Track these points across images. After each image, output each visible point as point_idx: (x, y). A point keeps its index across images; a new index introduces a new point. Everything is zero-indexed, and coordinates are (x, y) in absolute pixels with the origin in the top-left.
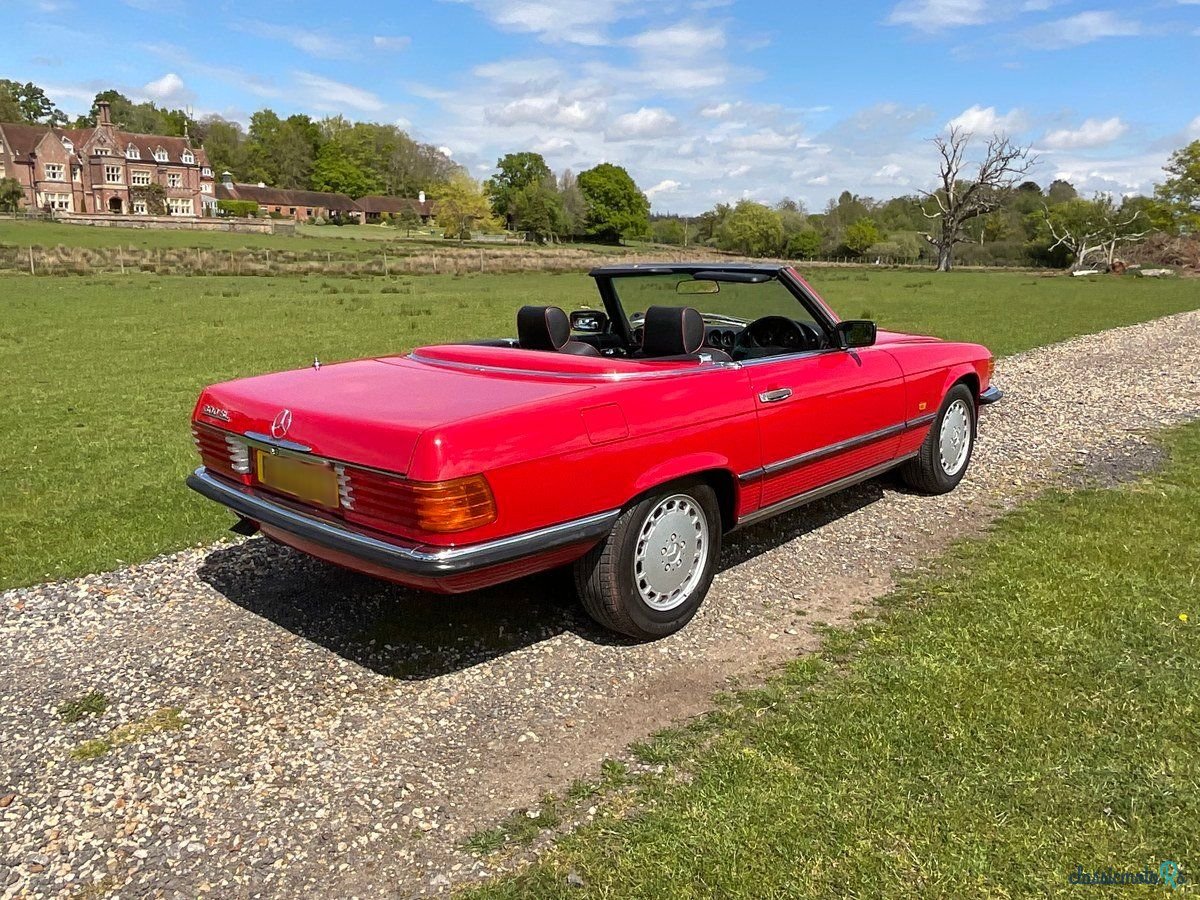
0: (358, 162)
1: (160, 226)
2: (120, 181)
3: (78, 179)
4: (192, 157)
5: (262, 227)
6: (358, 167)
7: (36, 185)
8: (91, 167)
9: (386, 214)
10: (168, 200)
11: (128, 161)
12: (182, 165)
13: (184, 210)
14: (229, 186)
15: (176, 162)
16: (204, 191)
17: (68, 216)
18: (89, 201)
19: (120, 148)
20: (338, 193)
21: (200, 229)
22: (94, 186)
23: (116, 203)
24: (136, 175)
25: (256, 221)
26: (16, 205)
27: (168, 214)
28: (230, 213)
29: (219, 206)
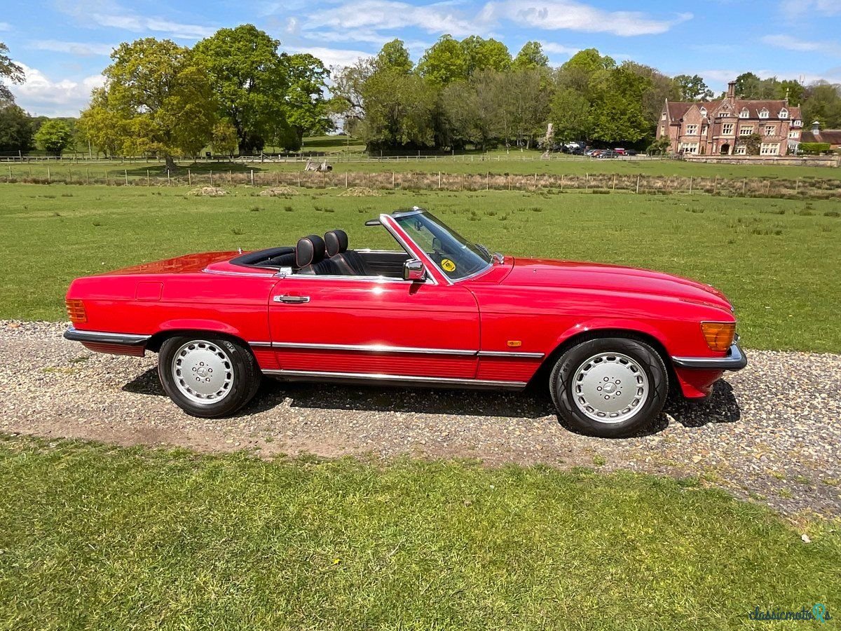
1: (751, 162)
2: (731, 133)
3: (705, 133)
4: (787, 114)
5: (829, 162)
7: (679, 139)
8: (714, 125)
10: (762, 144)
11: (740, 119)
12: (778, 119)
13: (770, 151)
14: (816, 132)
15: (773, 118)
16: (792, 137)
17: (692, 157)
18: (709, 146)
19: (737, 111)
21: (779, 164)
22: (714, 138)
23: (725, 148)
24: (743, 129)
25: (826, 157)
26: (665, 151)
27: (759, 154)
28: (808, 152)
29: (800, 147)
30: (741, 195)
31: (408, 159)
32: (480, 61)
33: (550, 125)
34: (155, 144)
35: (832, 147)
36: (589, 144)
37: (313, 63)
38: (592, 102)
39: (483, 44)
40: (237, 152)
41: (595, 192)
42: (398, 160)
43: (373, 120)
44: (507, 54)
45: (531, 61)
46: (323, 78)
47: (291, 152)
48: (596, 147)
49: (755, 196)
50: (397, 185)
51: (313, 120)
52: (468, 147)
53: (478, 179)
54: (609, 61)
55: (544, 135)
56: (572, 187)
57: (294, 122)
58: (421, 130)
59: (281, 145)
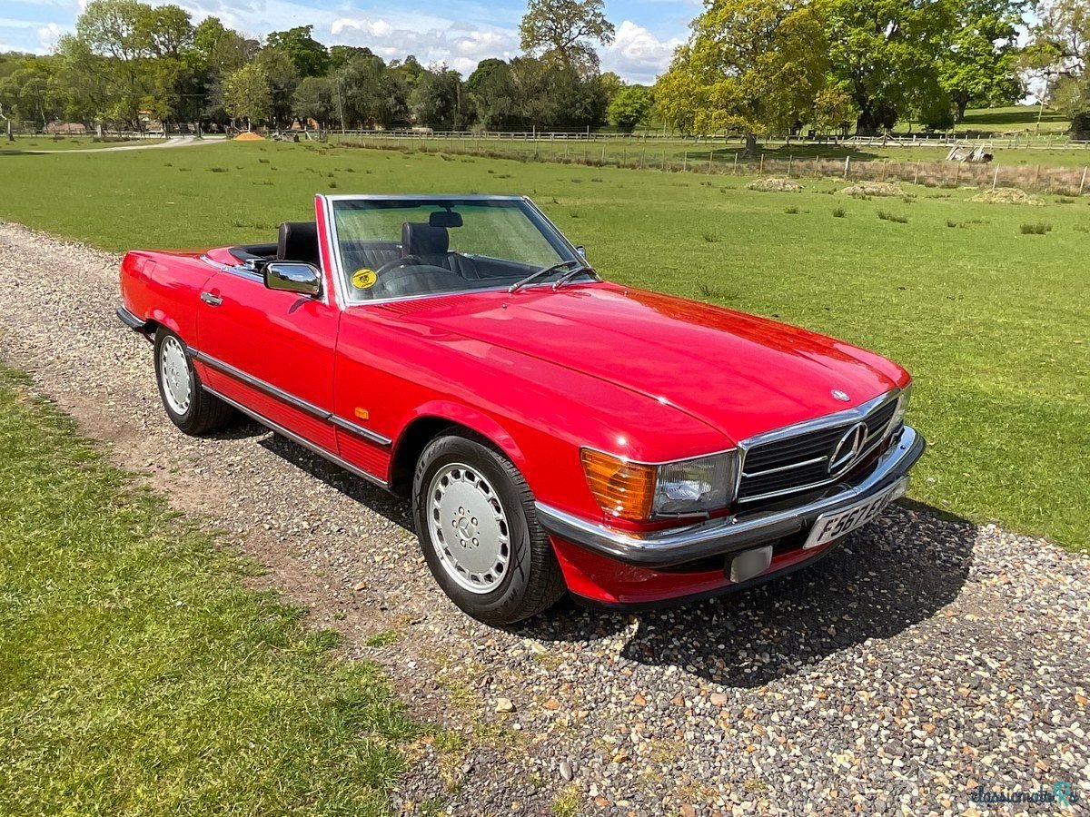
34: (734, 119)
40: (853, 130)
47: (937, 131)
51: (989, 81)
57: (957, 85)
59: (922, 121)
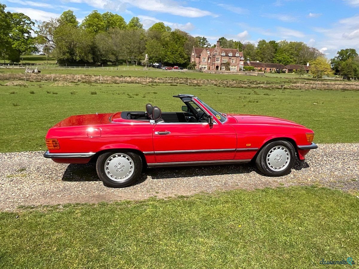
0: (288, 54)
1: (227, 73)
2: (219, 61)
3: (209, 61)
4: (239, 54)
5: (254, 74)
6: (288, 55)
7: (199, 63)
8: (212, 58)
9: (295, 70)
10: (231, 66)
11: (222, 56)
12: (236, 57)
13: (234, 69)
14: (248, 62)
15: (234, 56)
16: (241, 64)
17: (205, 71)
18: (211, 66)
19: (220, 52)
20: (281, 64)
21: (237, 74)
22: (213, 63)
23: (217, 67)
24: (223, 60)
25: (253, 72)
26: (194, 68)
27: (230, 70)
28: (246, 70)
29: (244, 68)
30: (228, 87)
31: (80, 68)
32: (112, 24)
33: (147, 55)
35: (255, 68)
36: (163, 64)
37: (25, 18)
38: (163, 45)
39: (112, 16)
41: (171, 85)
42: (75, 68)
43: (60, 48)
44: (124, 22)
45: (135, 26)
46: (31, 26)
47: (15, 63)
48: (166, 66)
49: (233, 87)
50: (79, 81)
51: (26, 47)
52: (109, 63)
53: (117, 78)
54: (169, 29)
55: (144, 59)
56: (160, 83)
57: (15, 47)
58: (85, 55)
59: (9, 59)
